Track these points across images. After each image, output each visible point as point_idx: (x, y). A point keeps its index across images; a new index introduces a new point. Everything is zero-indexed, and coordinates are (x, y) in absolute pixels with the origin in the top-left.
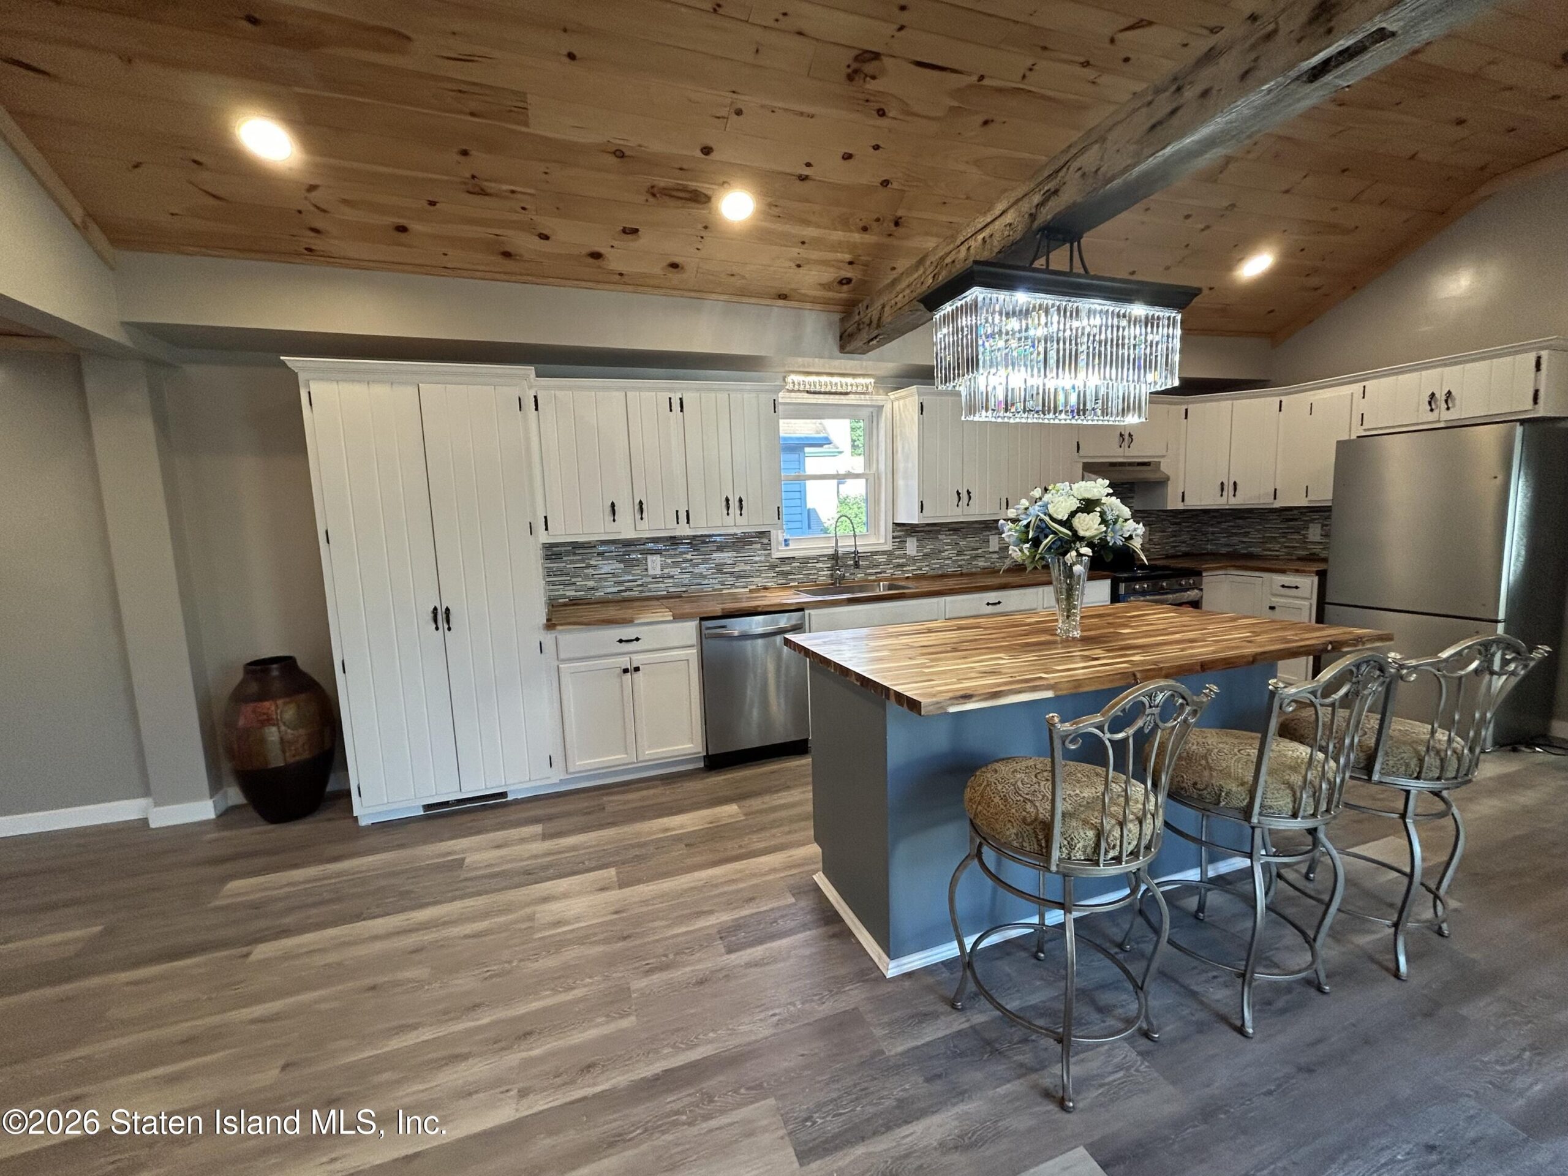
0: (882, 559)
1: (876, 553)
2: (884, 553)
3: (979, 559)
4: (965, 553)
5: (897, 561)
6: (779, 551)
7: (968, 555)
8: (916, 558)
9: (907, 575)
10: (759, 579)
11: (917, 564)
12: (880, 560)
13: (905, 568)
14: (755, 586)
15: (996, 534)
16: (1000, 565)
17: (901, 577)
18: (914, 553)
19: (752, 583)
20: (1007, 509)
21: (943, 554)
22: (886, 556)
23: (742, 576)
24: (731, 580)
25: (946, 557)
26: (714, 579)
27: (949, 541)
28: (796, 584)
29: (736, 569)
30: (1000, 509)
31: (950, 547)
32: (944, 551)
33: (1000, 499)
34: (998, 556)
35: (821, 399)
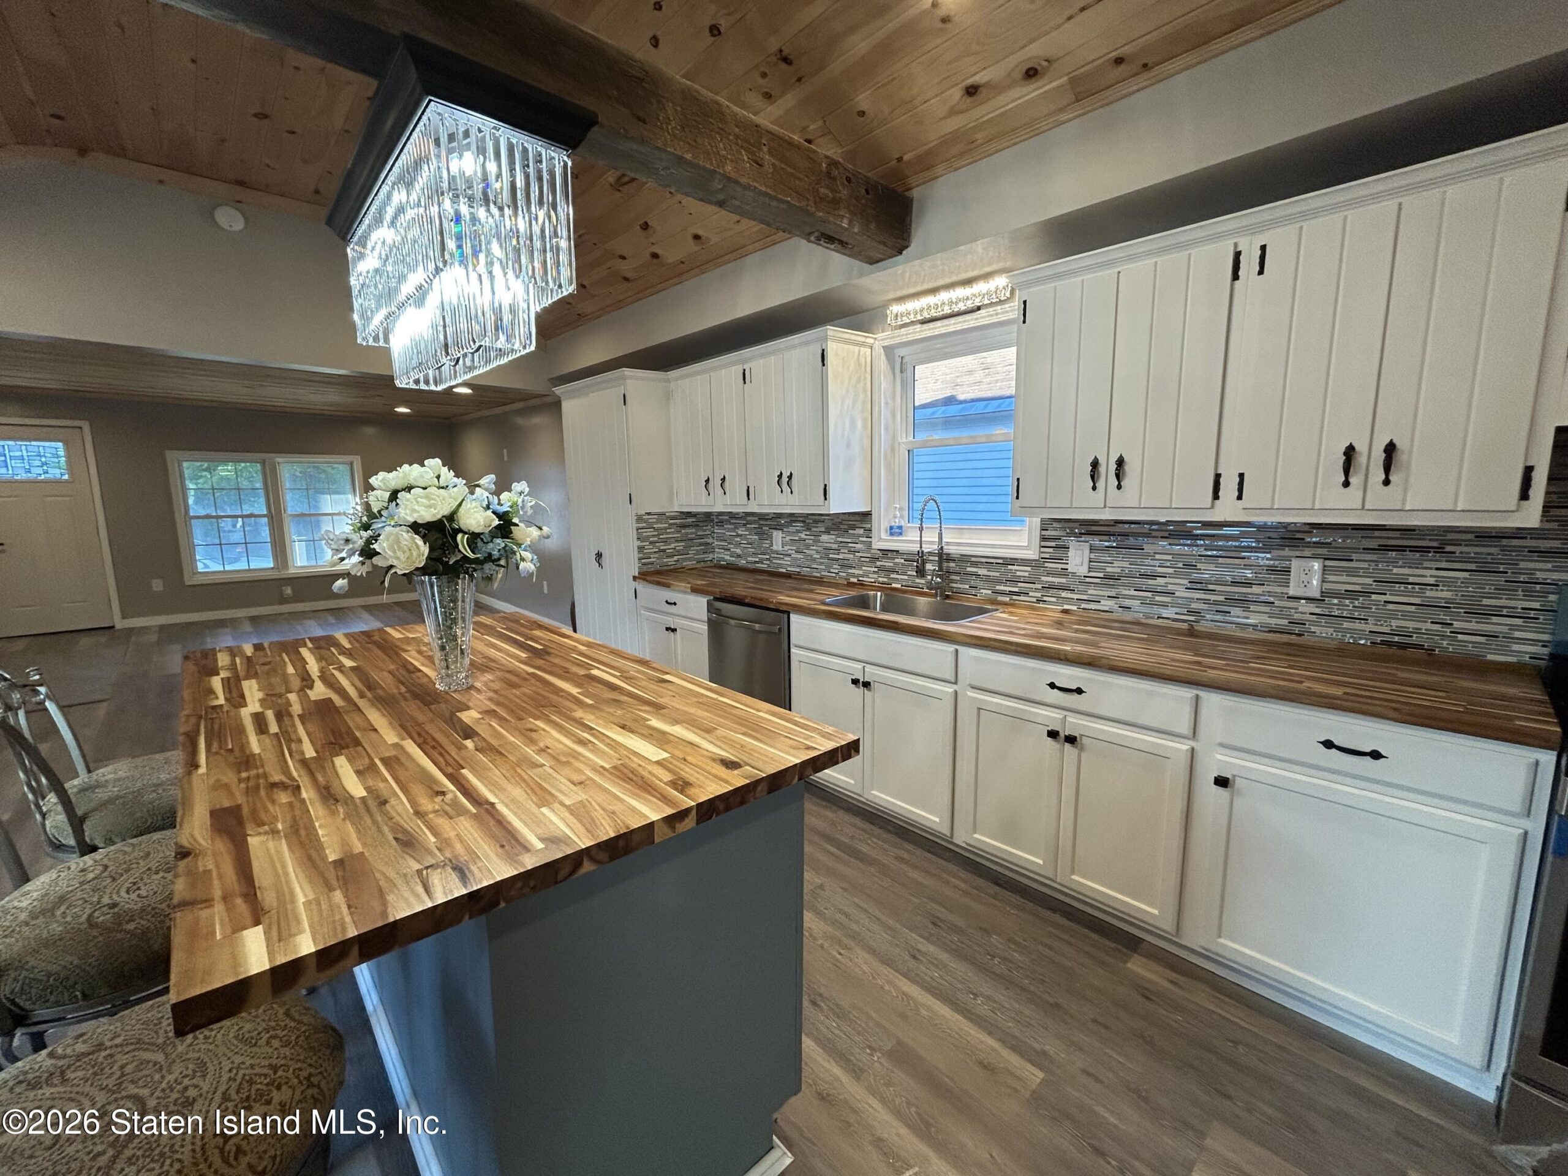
0: (1023, 572)
2: (1024, 562)
3: (1252, 608)
4: (1211, 587)
5: (1050, 579)
6: (882, 540)
7: (1221, 593)
8: (1088, 580)
9: (1066, 607)
10: (861, 572)
11: (1090, 592)
12: (1018, 573)
13: (1064, 594)
14: (855, 580)
15: (1315, 557)
16: (1323, 632)
17: (1053, 609)
18: (1083, 570)
19: (854, 576)
20: (1240, 497)
21: (1150, 582)
22: (1029, 569)
23: (845, 565)
24: (836, 568)
25: (1159, 589)
26: (821, 563)
27: (1169, 557)
28: (899, 586)
29: (841, 556)
30: (1216, 496)
31: (1171, 570)
32: (1154, 577)
33: (1218, 477)
34: (1318, 611)
35: (938, 328)
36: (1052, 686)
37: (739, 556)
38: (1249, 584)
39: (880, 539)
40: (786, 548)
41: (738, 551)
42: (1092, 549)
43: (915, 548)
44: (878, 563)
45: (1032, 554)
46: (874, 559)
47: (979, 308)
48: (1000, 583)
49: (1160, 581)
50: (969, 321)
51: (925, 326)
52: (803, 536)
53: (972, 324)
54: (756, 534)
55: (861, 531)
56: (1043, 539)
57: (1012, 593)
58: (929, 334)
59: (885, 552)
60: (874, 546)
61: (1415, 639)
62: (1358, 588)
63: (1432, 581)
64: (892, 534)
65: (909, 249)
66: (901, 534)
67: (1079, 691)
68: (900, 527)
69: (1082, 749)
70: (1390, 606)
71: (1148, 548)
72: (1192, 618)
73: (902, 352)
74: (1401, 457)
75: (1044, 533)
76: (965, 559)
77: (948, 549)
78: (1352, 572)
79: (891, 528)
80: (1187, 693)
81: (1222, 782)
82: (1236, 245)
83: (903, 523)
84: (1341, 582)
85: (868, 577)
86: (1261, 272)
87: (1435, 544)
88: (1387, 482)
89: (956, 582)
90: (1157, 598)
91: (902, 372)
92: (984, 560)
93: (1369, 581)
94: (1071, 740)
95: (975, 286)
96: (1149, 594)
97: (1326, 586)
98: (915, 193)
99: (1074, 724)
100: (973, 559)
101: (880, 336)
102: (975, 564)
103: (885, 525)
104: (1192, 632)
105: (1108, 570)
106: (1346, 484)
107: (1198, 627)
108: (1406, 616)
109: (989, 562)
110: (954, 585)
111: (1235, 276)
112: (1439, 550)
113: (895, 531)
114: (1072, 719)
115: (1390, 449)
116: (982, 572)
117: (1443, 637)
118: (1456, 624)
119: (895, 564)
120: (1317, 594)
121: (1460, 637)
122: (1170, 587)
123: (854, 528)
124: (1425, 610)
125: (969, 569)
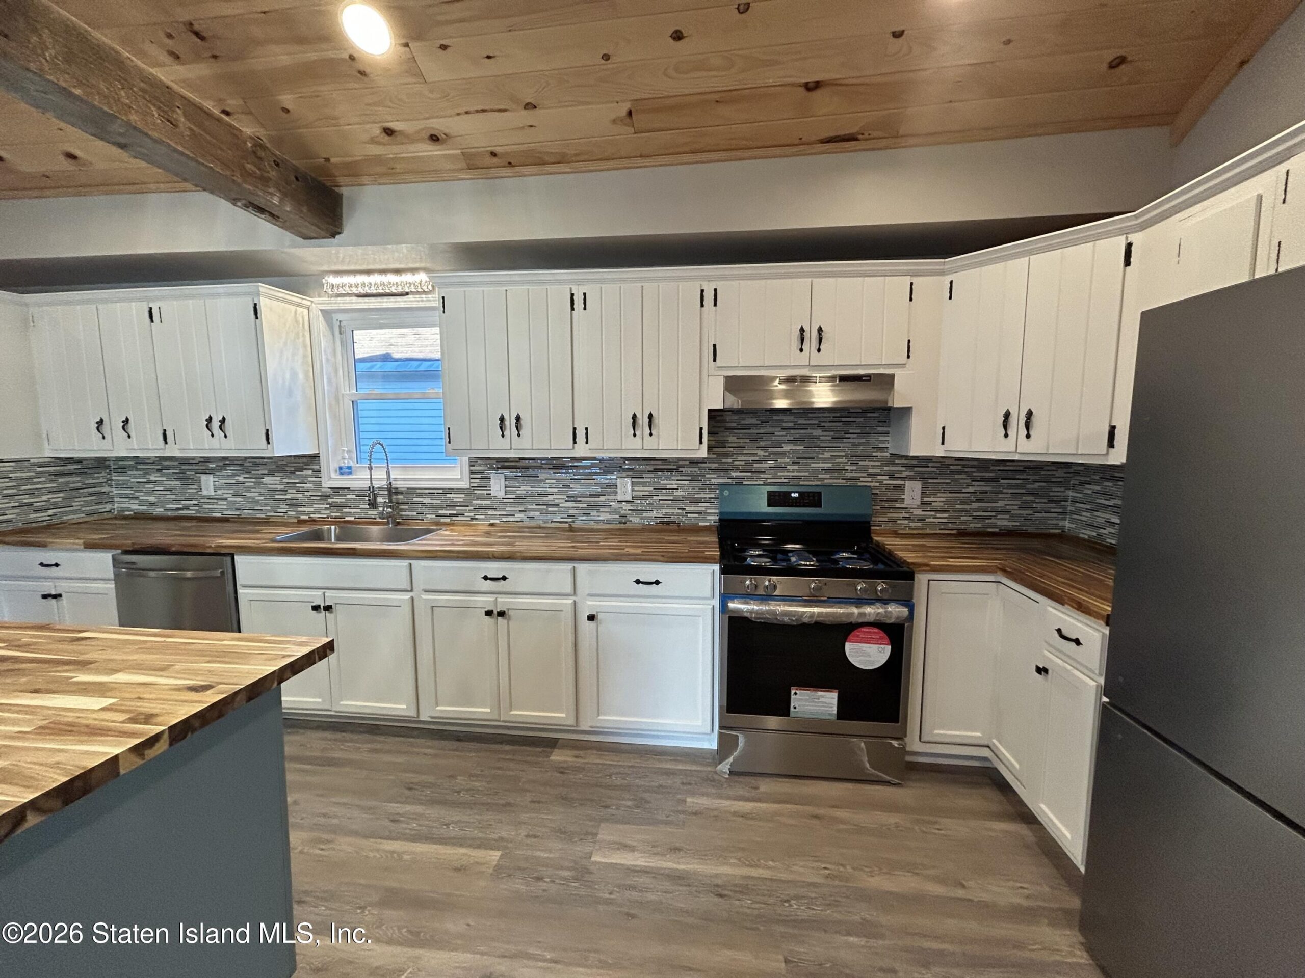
0: (458, 498)
1: (451, 491)
2: (459, 491)
3: (601, 510)
4: (579, 499)
5: (479, 502)
6: (331, 479)
7: (584, 502)
8: (505, 500)
9: (492, 521)
10: (312, 510)
11: (507, 509)
12: (455, 500)
13: (490, 512)
14: (306, 517)
15: (627, 477)
16: (635, 520)
17: (483, 524)
18: (501, 494)
19: (304, 513)
20: (587, 443)
21: (545, 498)
22: (463, 496)
23: (294, 504)
24: (283, 508)
25: (550, 503)
26: (266, 505)
27: (554, 481)
28: (352, 519)
29: (288, 496)
30: (575, 442)
31: (556, 490)
32: (546, 495)
33: (575, 429)
34: (632, 508)
35: (374, 303)
36: (486, 578)
37: (153, 504)
38: (598, 496)
39: (330, 479)
40: (219, 492)
41: (152, 499)
42: (506, 479)
43: (367, 484)
44: (330, 500)
45: (465, 484)
46: (325, 497)
47: (407, 294)
48: (442, 508)
49: (550, 497)
50: (401, 302)
51: (361, 299)
52: (241, 479)
53: (403, 305)
54: (177, 479)
55: (310, 472)
56: (472, 472)
57: (451, 515)
58: (365, 306)
59: (336, 490)
60: (324, 485)
61: (673, 519)
62: (647, 493)
63: (675, 487)
64: (341, 474)
65: (341, 235)
66: (350, 473)
67: (504, 578)
68: (349, 468)
69: (509, 620)
70: (661, 502)
71: (542, 476)
72: (570, 520)
73: (340, 317)
74: (655, 421)
75: (472, 468)
76: (411, 491)
77: (395, 484)
78: (644, 484)
79: (341, 468)
80: (567, 567)
81: (591, 618)
82: (571, 290)
83: (351, 464)
84: (642, 490)
85: (319, 513)
86: (585, 309)
87: (675, 467)
88: (651, 434)
89: (405, 510)
90: (550, 509)
91: (341, 333)
92: (427, 491)
93: (652, 489)
94: (501, 614)
95: (404, 275)
96: (545, 507)
97: (634, 493)
98: (345, 191)
99: (504, 602)
100: (418, 491)
101: (315, 300)
102: (420, 495)
103: (334, 465)
104: (571, 529)
105: (518, 492)
106: (635, 435)
107: (574, 525)
108: (669, 507)
109: (431, 493)
110: (404, 513)
111: (573, 309)
112: (677, 470)
113: (344, 471)
114: (502, 599)
115: (650, 416)
116: (427, 501)
117: (683, 516)
118: (687, 509)
119: (347, 499)
120: (630, 498)
121: (689, 515)
122: (557, 501)
123: (301, 470)
124: (675, 502)
125: (415, 499)
